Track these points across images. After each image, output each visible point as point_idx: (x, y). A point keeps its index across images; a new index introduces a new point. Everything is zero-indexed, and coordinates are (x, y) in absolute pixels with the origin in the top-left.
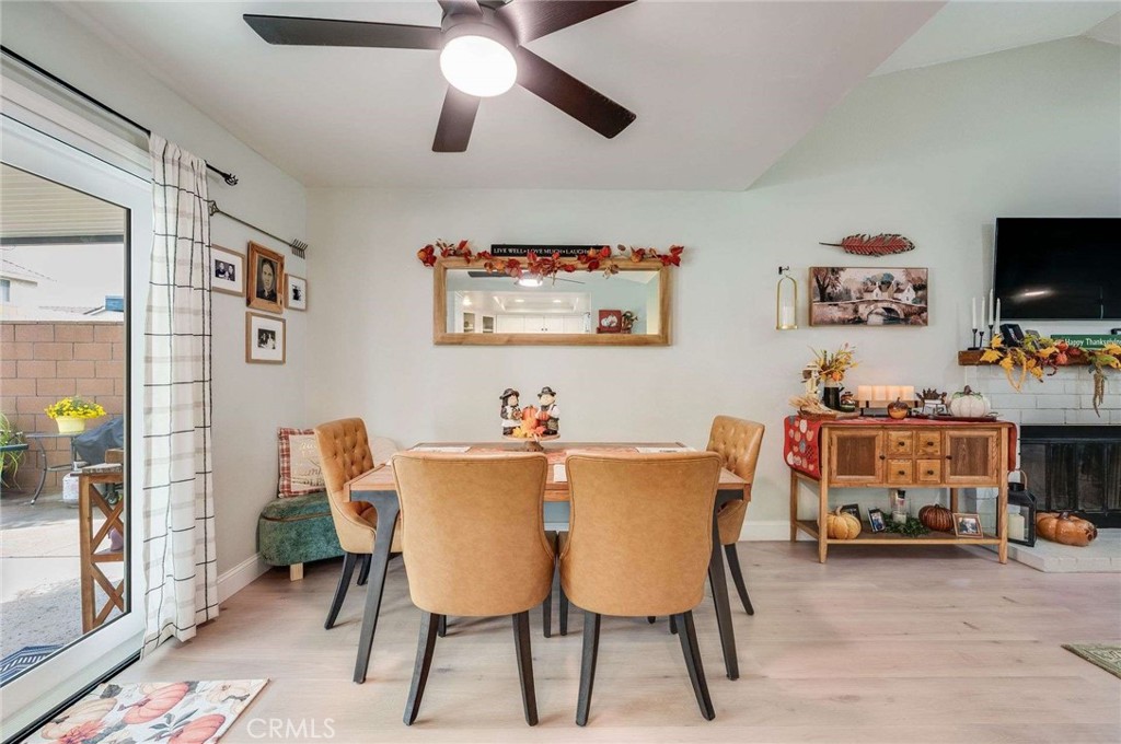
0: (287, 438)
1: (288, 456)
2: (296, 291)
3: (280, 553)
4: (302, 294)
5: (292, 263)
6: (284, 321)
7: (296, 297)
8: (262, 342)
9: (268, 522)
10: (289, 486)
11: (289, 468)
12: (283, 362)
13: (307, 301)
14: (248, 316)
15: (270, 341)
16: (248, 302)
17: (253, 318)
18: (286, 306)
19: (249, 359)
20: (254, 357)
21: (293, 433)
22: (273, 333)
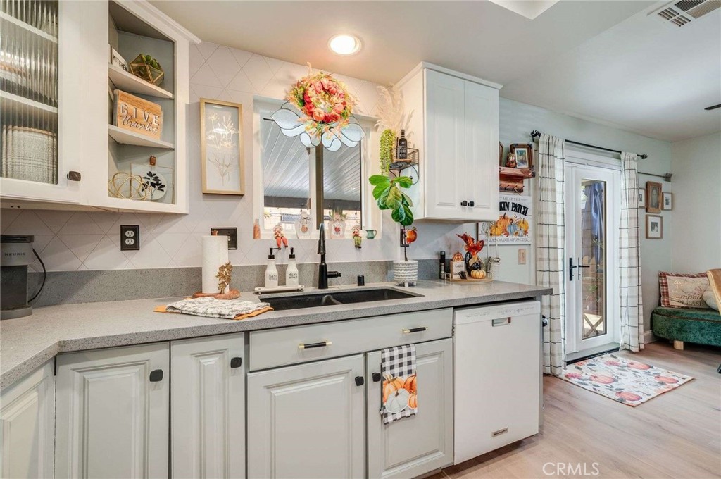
0: (665, 277)
1: (667, 286)
2: (667, 200)
3: (669, 333)
4: (670, 201)
5: (666, 186)
6: (661, 217)
7: (667, 204)
8: (653, 228)
9: (661, 316)
10: (668, 302)
11: (667, 292)
12: (662, 237)
13: (672, 205)
14: (647, 217)
15: (656, 227)
16: (647, 211)
17: (650, 217)
18: (662, 209)
19: (647, 237)
20: (650, 236)
21: (668, 275)
22: (657, 223)
